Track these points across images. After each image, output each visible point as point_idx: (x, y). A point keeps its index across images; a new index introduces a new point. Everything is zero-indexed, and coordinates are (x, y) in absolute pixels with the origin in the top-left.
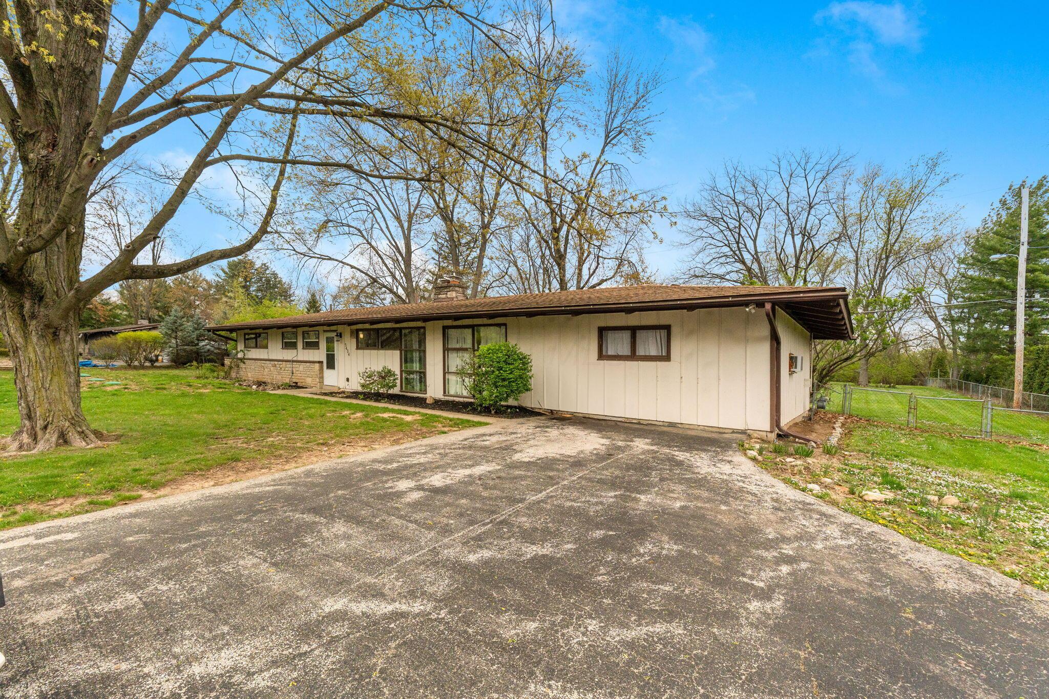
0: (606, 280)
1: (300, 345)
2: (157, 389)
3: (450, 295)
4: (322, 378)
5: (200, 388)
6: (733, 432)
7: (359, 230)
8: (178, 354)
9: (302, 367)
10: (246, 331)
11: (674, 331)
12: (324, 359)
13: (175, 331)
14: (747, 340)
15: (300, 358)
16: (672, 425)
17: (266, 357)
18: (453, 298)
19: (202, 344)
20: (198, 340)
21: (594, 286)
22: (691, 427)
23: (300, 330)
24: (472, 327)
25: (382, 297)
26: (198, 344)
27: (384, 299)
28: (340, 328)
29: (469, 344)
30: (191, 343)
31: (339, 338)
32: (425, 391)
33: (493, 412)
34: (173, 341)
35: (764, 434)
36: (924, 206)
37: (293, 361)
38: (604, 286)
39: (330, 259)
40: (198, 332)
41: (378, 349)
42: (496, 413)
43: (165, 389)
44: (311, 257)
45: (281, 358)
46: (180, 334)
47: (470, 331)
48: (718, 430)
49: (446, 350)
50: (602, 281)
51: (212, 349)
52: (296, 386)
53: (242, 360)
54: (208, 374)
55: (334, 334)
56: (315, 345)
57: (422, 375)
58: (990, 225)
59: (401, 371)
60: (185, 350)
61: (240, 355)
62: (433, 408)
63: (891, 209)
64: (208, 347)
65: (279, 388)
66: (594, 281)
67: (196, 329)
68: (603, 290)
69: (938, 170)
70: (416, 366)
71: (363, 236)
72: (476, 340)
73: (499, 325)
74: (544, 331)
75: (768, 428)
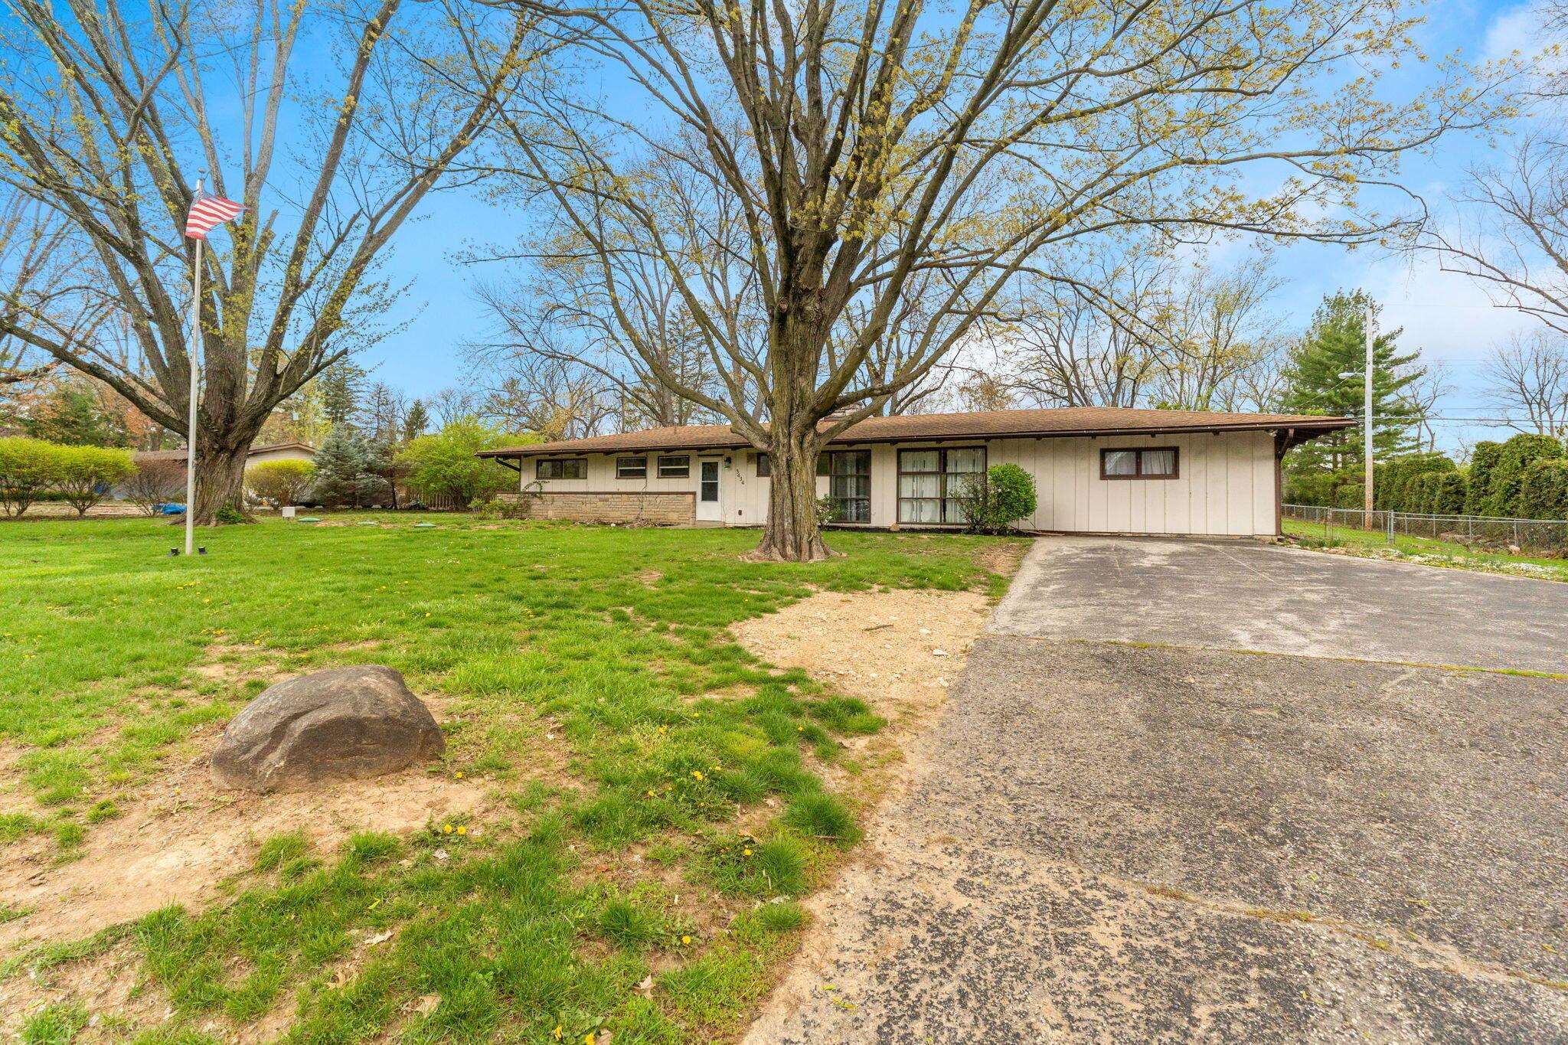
1: (652, 472)
4: (694, 511)
6: (1241, 538)
9: (657, 500)
10: (540, 458)
11: (1182, 452)
12: (699, 490)
14: (1253, 459)
16: (1180, 536)
17: (583, 489)
23: (653, 457)
24: (938, 449)
28: (729, 453)
29: (932, 467)
31: (726, 464)
32: (869, 520)
35: (1270, 538)
36: (1252, 312)
37: (640, 493)
45: (614, 490)
47: (936, 453)
49: (901, 474)
53: (535, 495)
55: (719, 460)
56: (680, 473)
57: (865, 504)
58: (1315, 338)
59: (831, 499)
63: (1219, 314)
69: (1265, 274)
70: (853, 493)
72: (943, 463)
73: (975, 448)
74: (1035, 453)
75: (1273, 531)
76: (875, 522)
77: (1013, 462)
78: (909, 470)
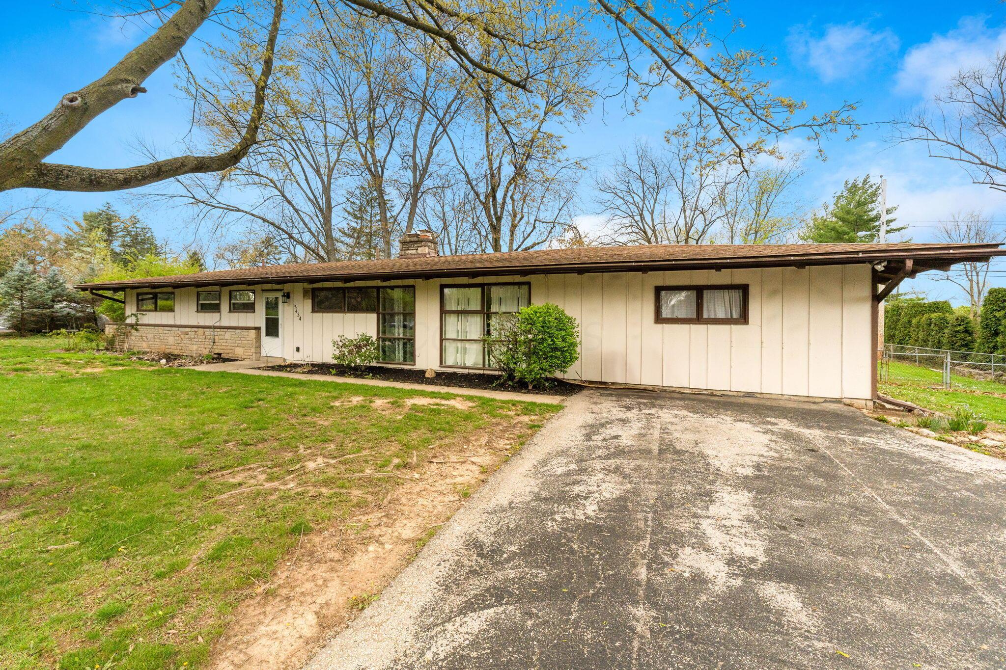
0: (538, 244)
1: (225, 307)
2: (16, 370)
3: (420, 251)
4: (259, 347)
5: (83, 367)
6: (826, 401)
7: (271, 181)
8: (23, 319)
9: (228, 334)
10: (140, 291)
11: (752, 291)
12: (263, 325)
13: (22, 289)
14: (842, 302)
15: (225, 323)
16: (749, 395)
17: (171, 322)
18: (425, 255)
19: (58, 306)
20: (53, 301)
21: (526, 249)
22: (774, 397)
23: (225, 290)
24: (481, 285)
25: (277, 257)
26: (52, 307)
27: (279, 259)
28: (287, 287)
29: (476, 306)
30: (44, 306)
31: (285, 299)
32: (413, 361)
33: (530, 387)
34: (17, 303)
35: (864, 402)
36: (786, 192)
37: (215, 328)
38: (536, 248)
39: (238, 210)
40: (53, 291)
41: (344, 312)
42: (534, 387)
43: (28, 370)
44: (215, 207)
45: (195, 324)
46: (27, 293)
47: (479, 290)
48: (806, 399)
49: (444, 312)
50: (534, 245)
51: (73, 312)
52: (219, 358)
53: (133, 326)
54: (83, 344)
55: (279, 295)
56: (249, 307)
57: (409, 344)
59: (378, 338)
60: (33, 315)
61: (131, 320)
62: (435, 384)
64: (68, 310)
65: (202, 362)
66: (528, 243)
67: (50, 288)
68: (536, 252)
70: (399, 332)
71: (276, 188)
72: (486, 301)
73: (519, 284)
74: (582, 291)
75: (868, 395)
76: (419, 365)
77: (553, 303)
78: (454, 308)
